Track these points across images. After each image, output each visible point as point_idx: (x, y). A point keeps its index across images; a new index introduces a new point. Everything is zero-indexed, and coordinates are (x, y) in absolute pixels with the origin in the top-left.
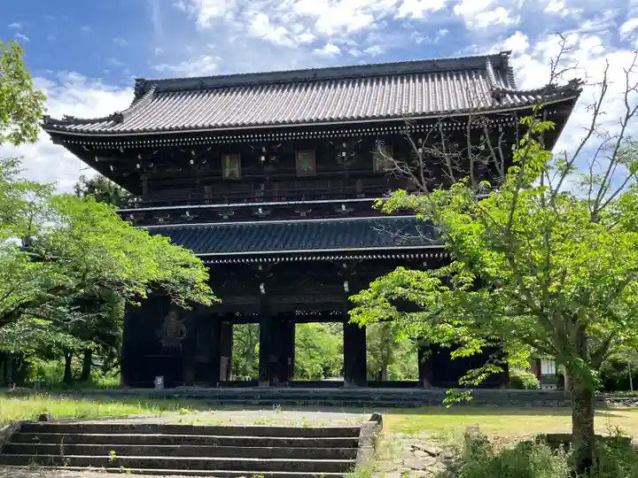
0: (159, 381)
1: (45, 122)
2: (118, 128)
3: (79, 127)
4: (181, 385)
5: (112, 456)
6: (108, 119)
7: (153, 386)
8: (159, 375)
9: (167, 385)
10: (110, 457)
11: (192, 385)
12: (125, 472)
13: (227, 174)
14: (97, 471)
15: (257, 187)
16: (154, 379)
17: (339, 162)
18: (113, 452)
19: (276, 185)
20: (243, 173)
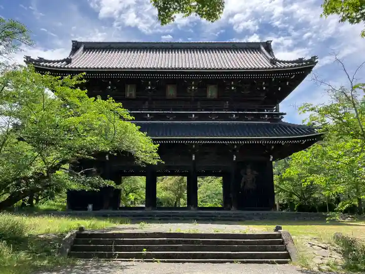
0: (90, 207)
1: (27, 60)
2: (70, 66)
3: (48, 64)
4: (102, 209)
5: (144, 252)
6: (62, 61)
7: (86, 209)
8: (91, 203)
9: (94, 209)
10: (143, 252)
11: (107, 209)
12: (156, 261)
13: (128, 96)
14: (138, 261)
15: (144, 103)
16: (87, 205)
17: (188, 91)
18: (145, 250)
19: (154, 102)
20: (137, 95)
